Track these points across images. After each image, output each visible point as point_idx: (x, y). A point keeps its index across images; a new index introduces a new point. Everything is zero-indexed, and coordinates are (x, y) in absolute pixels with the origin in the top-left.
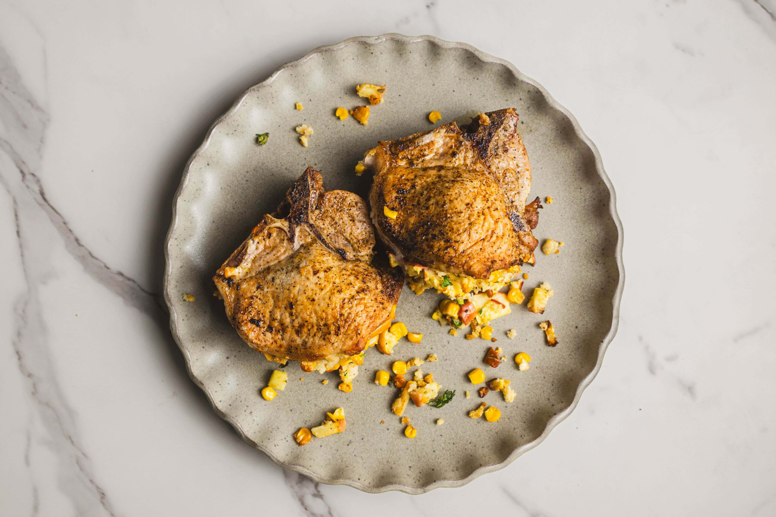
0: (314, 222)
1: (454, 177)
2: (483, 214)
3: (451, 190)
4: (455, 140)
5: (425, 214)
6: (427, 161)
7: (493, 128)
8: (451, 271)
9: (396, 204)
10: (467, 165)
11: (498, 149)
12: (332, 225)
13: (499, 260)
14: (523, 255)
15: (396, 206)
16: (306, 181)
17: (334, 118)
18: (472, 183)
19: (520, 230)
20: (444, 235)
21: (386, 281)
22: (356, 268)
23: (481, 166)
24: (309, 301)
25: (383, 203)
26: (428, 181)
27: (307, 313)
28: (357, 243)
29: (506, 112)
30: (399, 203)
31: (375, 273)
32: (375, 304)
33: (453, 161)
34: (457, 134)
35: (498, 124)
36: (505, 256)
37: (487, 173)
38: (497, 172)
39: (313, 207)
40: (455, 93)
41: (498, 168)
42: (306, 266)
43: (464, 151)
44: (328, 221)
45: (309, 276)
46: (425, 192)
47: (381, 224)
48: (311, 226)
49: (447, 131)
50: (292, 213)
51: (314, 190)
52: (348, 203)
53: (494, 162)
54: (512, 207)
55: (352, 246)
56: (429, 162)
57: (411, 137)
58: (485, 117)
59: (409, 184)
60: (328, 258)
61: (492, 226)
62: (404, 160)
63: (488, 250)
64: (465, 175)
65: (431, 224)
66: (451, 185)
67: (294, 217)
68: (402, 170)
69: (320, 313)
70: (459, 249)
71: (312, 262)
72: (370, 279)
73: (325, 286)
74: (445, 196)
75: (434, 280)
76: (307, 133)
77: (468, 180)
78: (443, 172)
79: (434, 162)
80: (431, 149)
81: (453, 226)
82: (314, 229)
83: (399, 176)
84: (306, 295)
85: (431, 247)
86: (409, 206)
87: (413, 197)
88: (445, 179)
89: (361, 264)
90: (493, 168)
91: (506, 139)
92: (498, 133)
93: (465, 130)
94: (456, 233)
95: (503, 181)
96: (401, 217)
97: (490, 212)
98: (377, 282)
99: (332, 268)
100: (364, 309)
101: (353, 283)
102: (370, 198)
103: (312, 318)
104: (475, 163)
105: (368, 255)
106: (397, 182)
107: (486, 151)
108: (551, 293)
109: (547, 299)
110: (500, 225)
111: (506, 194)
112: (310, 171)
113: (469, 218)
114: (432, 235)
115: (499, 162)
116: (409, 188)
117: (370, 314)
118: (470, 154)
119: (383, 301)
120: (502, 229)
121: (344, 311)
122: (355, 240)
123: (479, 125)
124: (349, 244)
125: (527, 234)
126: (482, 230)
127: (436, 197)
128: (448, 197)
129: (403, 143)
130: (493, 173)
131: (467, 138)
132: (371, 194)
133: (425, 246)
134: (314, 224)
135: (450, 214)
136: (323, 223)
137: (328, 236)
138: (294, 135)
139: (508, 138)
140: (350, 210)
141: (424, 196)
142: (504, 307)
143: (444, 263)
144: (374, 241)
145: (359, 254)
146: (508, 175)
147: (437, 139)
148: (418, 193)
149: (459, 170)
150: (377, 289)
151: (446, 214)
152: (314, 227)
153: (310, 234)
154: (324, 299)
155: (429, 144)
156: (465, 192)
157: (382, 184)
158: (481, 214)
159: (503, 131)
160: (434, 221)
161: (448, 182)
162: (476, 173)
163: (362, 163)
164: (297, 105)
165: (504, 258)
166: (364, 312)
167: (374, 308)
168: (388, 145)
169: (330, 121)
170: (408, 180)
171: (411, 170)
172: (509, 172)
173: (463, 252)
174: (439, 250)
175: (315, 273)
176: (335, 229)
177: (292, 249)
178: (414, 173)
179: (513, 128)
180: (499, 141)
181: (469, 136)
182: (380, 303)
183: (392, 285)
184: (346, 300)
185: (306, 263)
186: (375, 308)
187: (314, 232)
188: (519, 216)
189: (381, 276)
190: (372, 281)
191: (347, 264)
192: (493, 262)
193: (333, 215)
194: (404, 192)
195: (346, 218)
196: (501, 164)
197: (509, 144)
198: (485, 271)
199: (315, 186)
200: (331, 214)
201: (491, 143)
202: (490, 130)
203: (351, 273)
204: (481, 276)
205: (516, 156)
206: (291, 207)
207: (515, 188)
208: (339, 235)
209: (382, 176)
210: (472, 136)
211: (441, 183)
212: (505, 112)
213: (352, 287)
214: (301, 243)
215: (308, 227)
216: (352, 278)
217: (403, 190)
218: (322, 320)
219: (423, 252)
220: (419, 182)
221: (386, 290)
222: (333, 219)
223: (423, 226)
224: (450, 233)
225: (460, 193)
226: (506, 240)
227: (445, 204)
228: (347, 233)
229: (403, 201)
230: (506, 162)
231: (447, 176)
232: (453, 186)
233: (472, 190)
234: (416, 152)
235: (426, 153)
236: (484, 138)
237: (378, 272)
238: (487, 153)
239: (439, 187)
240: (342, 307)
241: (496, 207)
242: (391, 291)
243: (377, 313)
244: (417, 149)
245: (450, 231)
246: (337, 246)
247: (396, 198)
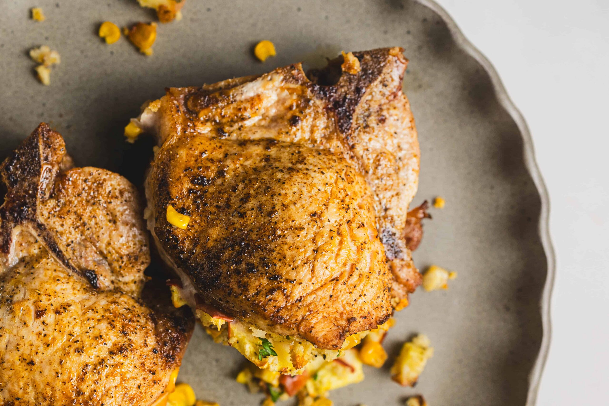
0: (46, 220)
1: (292, 163)
2: (339, 234)
3: (286, 186)
4: (299, 96)
5: (237, 226)
6: (247, 129)
7: (364, 79)
8: (276, 331)
9: (189, 203)
10: (316, 141)
11: (369, 116)
12: (78, 227)
13: (361, 317)
14: (397, 299)
15: (189, 206)
16: (36, 148)
17: (95, 40)
18: (323, 176)
19: (396, 257)
20: (269, 268)
21: (164, 332)
22: (113, 306)
23: (339, 144)
24: (24, 364)
25: (166, 199)
26: (246, 166)
27: (19, 385)
28: (118, 261)
29: (388, 54)
30: (195, 202)
31: (144, 317)
32: (139, 374)
33: (292, 132)
34: (302, 85)
35: (372, 73)
36: (371, 309)
37: (347, 157)
38: (365, 157)
39: (45, 194)
40: (300, 14)
41: (367, 150)
42: (23, 300)
43: (313, 115)
44: (70, 220)
45: (27, 319)
46: (241, 186)
47: (160, 233)
48: (40, 227)
49: (285, 79)
50: (8, 203)
51: (48, 164)
52: (107, 191)
53: (362, 139)
54: (385, 217)
55: (110, 265)
56: (250, 130)
57: (222, 84)
58: (352, 59)
59: (213, 168)
60: (65, 286)
61: (353, 256)
62: (209, 124)
63: (343, 298)
64: (311, 160)
65: (247, 245)
66: (287, 176)
67: (11, 209)
68: (203, 141)
69: (42, 386)
70: (293, 295)
71: (36, 294)
72: (136, 328)
73: (54, 339)
74: (275, 197)
75: (245, 344)
76: (49, 62)
77: (316, 169)
78: (273, 152)
79: (259, 131)
80: (256, 107)
81: (286, 252)
82: (45, 233)
83: (197, 153)
84: (20, 353)
85: (245, 287)
86: (212, 208)
87: (220, 192)
88: (277, 164)
89: (122, 299)
90: (359, 150)
91: (383, 101)
92: (372, 89)
93: (316, 79)
94: (290, 266)
95: (374, 174)
96: (196, 226)
97: (351, 230)
98: (147, 333)
99: (70, 306)
100: (121, 383)
101: (104, 336)
102: (146, 185)
103: (27, 393)
104: (328, 138)
105: (135, 282)
106: (192, 163)
107: (350, 119)
108: (429, 353)
109: (423, 364)
110: (367, 254)
111: (377, 195)
112: (43, 131)
113: (314, 240)
114: (247, 264)
115: (370, 140)
116: (212, 176)
117: (130, 393)
118: (322, 122)
119: (155, 368)
120: (369, 261)
121: (85, 386)
122: (115, 256)
123: (340, 73)
124: (104, 261)
125: (406, 265)
126: (336, 262)
127: (259, 196)
128: (280, 198)
129: (208, 95)
130: (358, 159)
131: (319, 93)
132: (148, 180)
133: (233, 285)
134: (45, 223)
135: (282, 230)
136: (61, 223)
137: (68, 245)
138: (26, 63)
139: (387, 98)
140: (110, 202)
141: (238, 192)
142: (353, 370)
143: (265, 318)
144: (148, 257)
145: (120, 279)
146: (383, 162)
147: (267, 92)
148: (229, 186)
149: (301, 150)
150: (146, 345)
151: (275, 230)
152: (45, 229)
153: (36, 241)
154: (51, 364)
155: (252, 99)
156: (310, 192)
157: (167, 165)
158: (335, 234)
159: (380, 87)
160: (252, 240)
161: (281, 171)
162: (330, 157)
163: (137, 123)
164: (34, 11)
165: (369, 313)
166: (120, 389)
167: (138, 382)
168: (182, 96)
169: (89, 44)
170: (212, 161)
171: (220, 142)
172: (385, 158)
173: (300, 301)
174: (257, 294)
175: (39, 314)
176: (82, 234)
177: (4, 264)
178: (223, 149)
179: (396, 82)
180: (372, 103)
181: (323, 90)
182: (150, 371)
183: (172, 340)
184: (90, 368)
185: (25, 296)
186: (140, 381)
187: (44, 238)
188: (394, 234)
189: (154, 321)
190: (138, 331)
191: (97, 297)
192: (350, 320)
193: (80, 211)
194: (203, 181)
195: (101, 216)
196: (372, 142)
197: (388, 109)
198: (336, 338)
199: (50, 158)
200: (75, 209)
201: (359, 105)
202: (358, 84)
203: (103, 316)
204: (327, 345)
205: (398, 131)
206: (6, 192)
207: (392, 185)
208: (88, 244)
209: (168, 151)
210: (327, 91)
211: (270, 171)
212: (386, 53)
213: (102, 343)
214: (21, 255)
215: (34, 227)
216: (103, 326)
217: (202, 178)
218: (45, 399)
219: (230, 294)
220: (232, 166)
221: (161, 348)
222: (80, 217)
223: (232, 246)
224: (279, 264)
225: (301, 194)
226: (375, 281)
227: (273, 211)
228: (102, 242)
229: (200, 197)
230: (381, 141)
231: (280, 158)
232: (290, 179)
233: (322, 189)
234: (229, 111)
235: (247, 114)
236: (348, 96)
237: (150, 314)
238: (351, 123)
239: (265, 178)
240: (81, 379)
241: (362, 220)
242: (170, 349)
243: (143, 391)
244: (231, 106)
245: (280, 260)
246: (83, 264)
247: (190, 191)
